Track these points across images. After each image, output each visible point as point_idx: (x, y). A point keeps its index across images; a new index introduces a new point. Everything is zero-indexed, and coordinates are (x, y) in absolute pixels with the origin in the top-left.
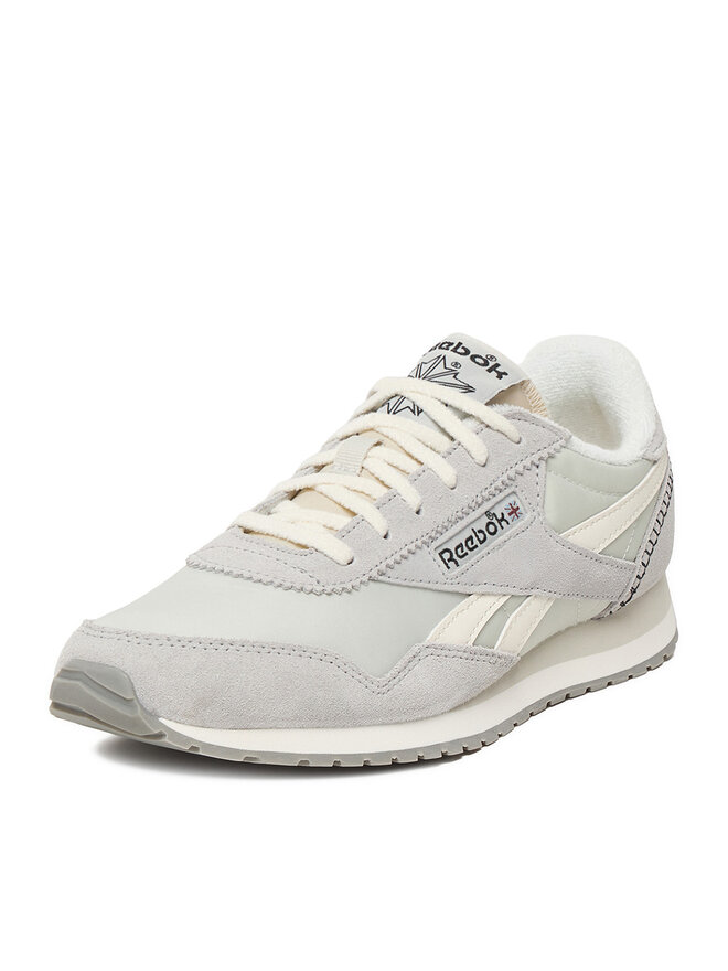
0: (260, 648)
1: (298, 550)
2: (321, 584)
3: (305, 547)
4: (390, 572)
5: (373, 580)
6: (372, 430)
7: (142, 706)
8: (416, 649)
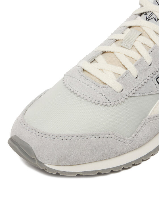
0: (84, 137)
1: (102, 85)
2: (110, 102)
3: (105, 84)
4: (137, 92)
5: (130, 97)
6: (139, 26)
7: (38, 160)
8: (144, 121)
